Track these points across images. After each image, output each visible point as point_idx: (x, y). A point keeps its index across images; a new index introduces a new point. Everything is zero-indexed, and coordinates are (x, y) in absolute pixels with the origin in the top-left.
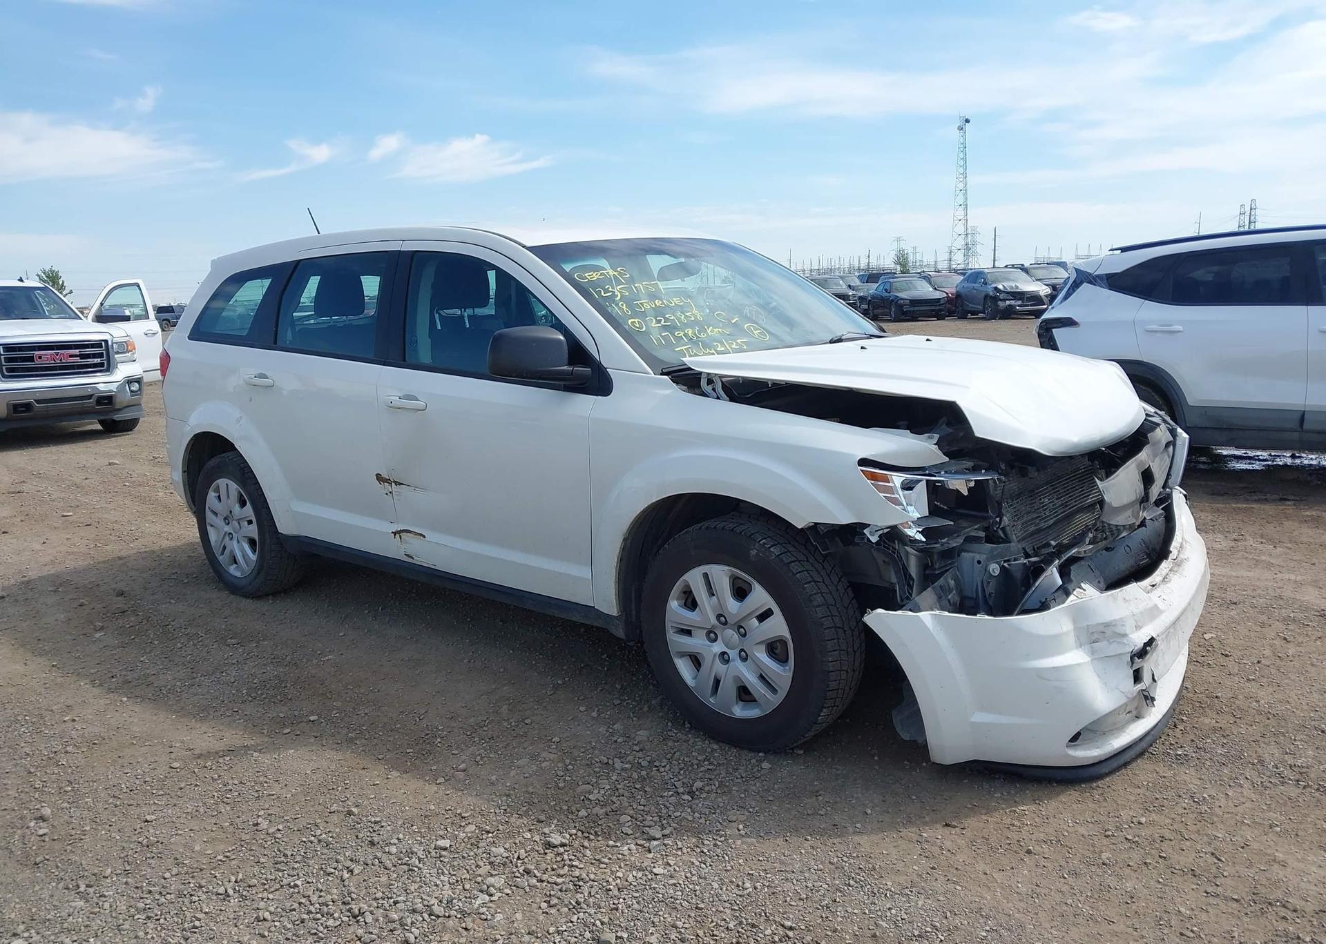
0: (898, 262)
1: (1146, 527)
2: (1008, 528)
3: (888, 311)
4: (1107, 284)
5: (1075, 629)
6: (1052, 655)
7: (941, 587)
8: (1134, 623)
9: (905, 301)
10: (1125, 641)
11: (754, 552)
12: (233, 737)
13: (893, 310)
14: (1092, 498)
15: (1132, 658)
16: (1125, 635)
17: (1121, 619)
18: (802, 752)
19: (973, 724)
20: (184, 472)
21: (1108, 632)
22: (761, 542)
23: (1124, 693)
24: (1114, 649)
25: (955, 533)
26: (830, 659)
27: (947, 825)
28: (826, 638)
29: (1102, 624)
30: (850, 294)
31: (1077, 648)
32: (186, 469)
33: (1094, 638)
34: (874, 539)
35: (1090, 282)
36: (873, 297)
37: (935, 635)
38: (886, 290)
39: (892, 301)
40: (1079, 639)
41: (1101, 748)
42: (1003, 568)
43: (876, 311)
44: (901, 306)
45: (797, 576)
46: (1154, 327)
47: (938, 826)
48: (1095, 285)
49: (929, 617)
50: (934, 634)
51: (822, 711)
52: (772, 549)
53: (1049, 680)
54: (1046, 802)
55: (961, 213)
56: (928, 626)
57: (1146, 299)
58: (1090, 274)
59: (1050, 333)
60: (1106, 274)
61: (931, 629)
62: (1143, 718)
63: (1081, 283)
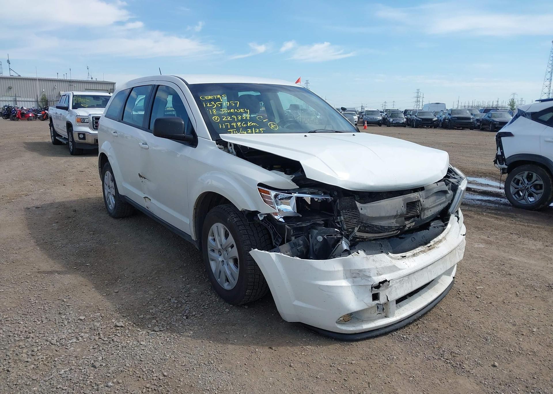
0: (510, 105)
1: (429, 230)
2: (343, 221)
3: (489, 126)
4: (531, 117)
5: (344, 270)
6: (328, 280)
7: (293, 243)
8: (376, 272)
9: (497, 123)
10: (369, 279)
11: (228, 219)
12: (57, 267)
13: (491, 126)
14: (410, 214)
15: (372, 288)
16: (370, 277)
17: (369, 269)
18: (247, 307)
19: (294, 305)
20: (99, 167)
21: (361, 274)
22: (232, 215)
23: (366, 303)
24: (363, 282)
25: (308, 220)
26: (249, 269)
27: (270, 348)
28: (248, 259)
29: (358, 270)
30: (472, 117)
31: (344, 279)
32: (100, 166)
33: (354, 276)
34: (261, 218)
35: (523, 116)
36: (483, 120)
37: (276, 264)
38: (489, 117)
39: (491, 122)
40: (346, 275)
41: (355, 327)
42: (324, 238)
43: (484, 127)
44: (495, 124)
45: (241, 231)
46: (549, 139)
47: (267, 347)
48: (525, 117)
49: (275, 255)
50: (275, 262)
51: (247, 291)
52: (234, 219)
53: (325, 291)
54: (321, 346)
55: (547, 83)
56: (273, 259)
57: (548, 126)
58: (524, 112)
59: (500, 139)
60: (532, 112)
61: (274, 260)
62: (389, 317)
63: (519, 116)
